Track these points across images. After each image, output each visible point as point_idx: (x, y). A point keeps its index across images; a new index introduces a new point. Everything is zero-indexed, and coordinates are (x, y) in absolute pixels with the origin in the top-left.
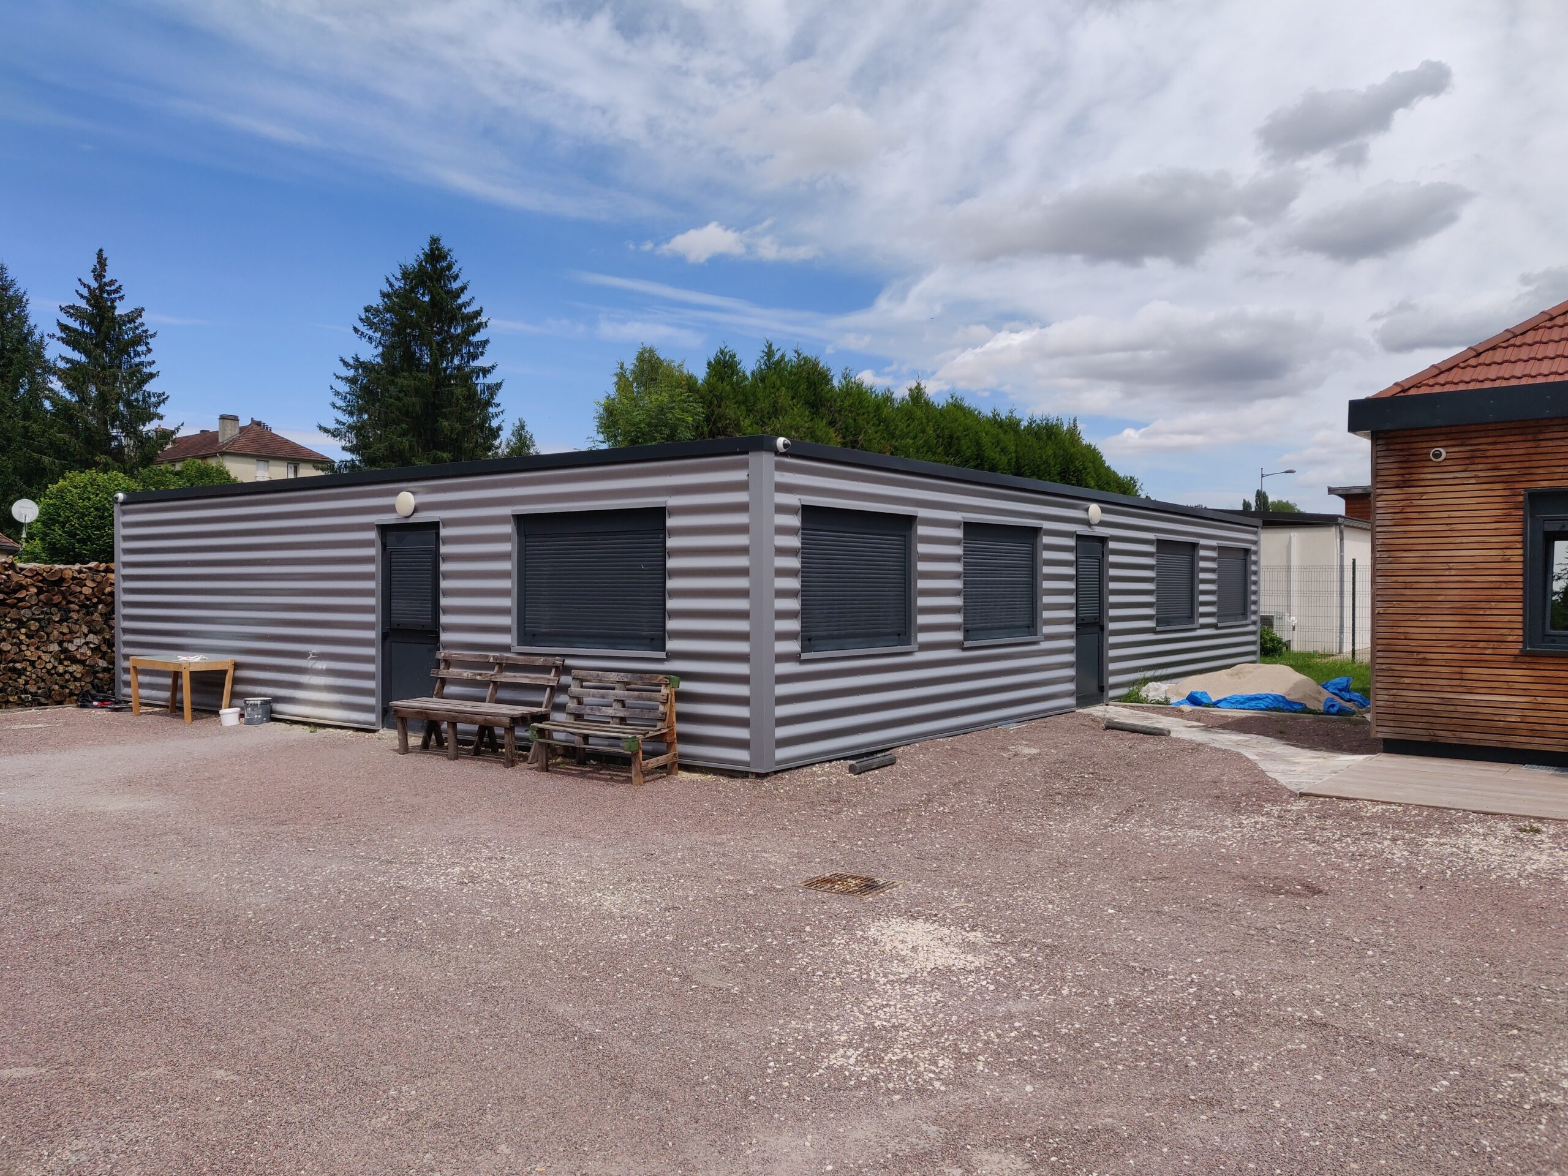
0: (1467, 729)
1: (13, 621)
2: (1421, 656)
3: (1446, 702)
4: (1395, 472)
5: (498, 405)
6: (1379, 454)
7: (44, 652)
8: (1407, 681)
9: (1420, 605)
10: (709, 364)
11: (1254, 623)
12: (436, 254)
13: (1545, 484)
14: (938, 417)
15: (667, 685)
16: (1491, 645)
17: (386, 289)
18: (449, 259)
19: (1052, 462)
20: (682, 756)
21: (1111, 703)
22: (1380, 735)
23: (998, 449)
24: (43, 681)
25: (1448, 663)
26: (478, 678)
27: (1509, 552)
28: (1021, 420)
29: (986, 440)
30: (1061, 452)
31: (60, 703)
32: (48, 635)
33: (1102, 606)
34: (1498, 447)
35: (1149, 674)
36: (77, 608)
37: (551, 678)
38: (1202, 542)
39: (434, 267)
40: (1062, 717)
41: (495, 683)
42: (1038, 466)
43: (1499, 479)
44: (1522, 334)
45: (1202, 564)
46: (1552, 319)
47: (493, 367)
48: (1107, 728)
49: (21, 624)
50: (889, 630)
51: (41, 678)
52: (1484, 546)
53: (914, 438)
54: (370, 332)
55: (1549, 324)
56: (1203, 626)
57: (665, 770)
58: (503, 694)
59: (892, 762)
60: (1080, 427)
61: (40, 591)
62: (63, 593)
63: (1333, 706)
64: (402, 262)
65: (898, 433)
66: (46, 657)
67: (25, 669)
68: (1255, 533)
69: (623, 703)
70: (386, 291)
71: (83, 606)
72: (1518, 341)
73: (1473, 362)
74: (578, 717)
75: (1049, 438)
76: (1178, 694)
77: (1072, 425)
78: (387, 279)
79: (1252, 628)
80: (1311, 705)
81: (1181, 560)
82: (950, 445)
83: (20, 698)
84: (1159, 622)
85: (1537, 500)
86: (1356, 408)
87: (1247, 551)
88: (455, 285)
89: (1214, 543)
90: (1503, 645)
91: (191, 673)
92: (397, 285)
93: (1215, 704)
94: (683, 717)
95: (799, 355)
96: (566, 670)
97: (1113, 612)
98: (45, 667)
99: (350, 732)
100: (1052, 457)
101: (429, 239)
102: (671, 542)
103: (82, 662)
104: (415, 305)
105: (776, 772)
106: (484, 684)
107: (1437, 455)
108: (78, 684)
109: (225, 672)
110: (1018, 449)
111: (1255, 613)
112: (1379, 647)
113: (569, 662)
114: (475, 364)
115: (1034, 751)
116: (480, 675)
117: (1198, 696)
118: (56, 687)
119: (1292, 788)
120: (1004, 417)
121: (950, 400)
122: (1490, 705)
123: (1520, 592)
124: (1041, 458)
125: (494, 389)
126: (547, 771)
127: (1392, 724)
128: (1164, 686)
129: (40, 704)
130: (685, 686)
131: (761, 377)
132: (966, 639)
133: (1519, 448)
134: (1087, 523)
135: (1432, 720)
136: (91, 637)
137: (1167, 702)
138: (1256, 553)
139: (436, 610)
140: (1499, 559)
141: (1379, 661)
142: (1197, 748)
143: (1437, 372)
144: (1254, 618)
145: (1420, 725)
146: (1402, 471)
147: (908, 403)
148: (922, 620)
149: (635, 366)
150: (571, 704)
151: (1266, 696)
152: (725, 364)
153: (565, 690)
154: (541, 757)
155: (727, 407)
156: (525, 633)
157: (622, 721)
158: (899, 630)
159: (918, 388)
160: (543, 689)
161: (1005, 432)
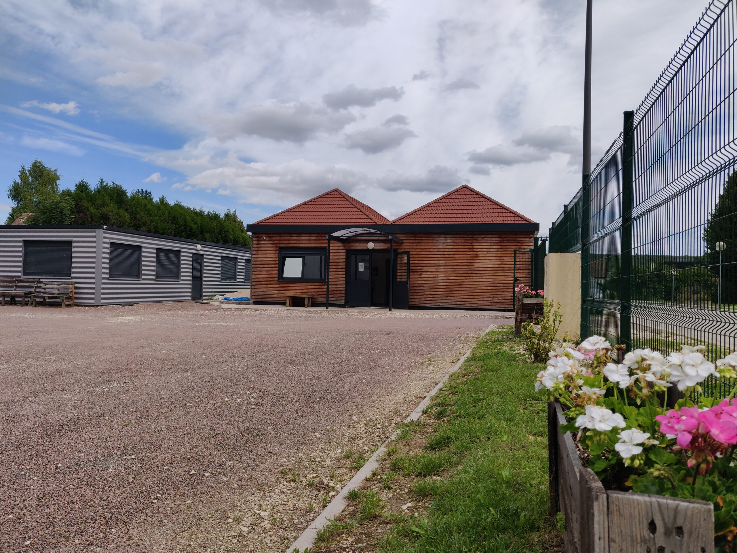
0: (268, 298)
3: (264, 292)
6: (253, 237)
9: (260, 271)
10: (76, 185)
13: (282, 246)
14: (170, 209)
15: (72, 285)
16: (272, 280)
20: (75, 302)
21: (203, 300)
23: (194, 223)
25: (265, 284)
27: (276, 260)
28: (204, 212)
29: (188, 218)
33: (201, 273)
34: (275, 237)
35: (216, 293)
37: (36, 284)
38: (239, 257)
40: (186, 302)
41: (16, 286)
43: (274, 244)
45: (239, 264)
50: (134, 274)
52: (271, 258)
53: (160, 217)
55: (290, 211)
56: (238, 282)
57: (70, 306)
58: (17, 289)
59: (133, 305)
65: (153, 215)
69: (59, 289)
72: (282, 214)
73: (273, 218)
74: (44, 293)
75: (216, 219)
76: (222, 298)
81: (232, 262)
82: (174, 220)
84: (222, 279)
85: (281, 249)
89: (243, 258)
90: (274, 280)
93: (230, 300)
94: (76, 293)
95: (114, 183)
96: (41, 282)
97: (205, 275)
102: (74, 250)
105: (101, 305)
106: (12, 287)
107: (264, 238)
110: (202, 223)
112: (252, 281)
113: (41, 280)
115: (171, 305)
116: (11, 284)
117: (227, 298)
119: (222, 308)
121: (176, 203)
122: (272, 293)
123: (279, 269)
124: (211, 226)
126: (36, 307)
127: (254, 298)
128: (220, 296)
130: (77, 285)
131: (98, 191)
132: (156, 278)
133: (279, 238)
134: (197, 250)
135: (262, 296)
137: (218, 300)
140: (274, 261)
141: (252, 284)
142: (212, 305)
143: (266, 220)
145: (260, 298)
146: (257, 241)
147: (158, 203)
148: (143, 272)
149: (31, 168)
150: (42, 290)
151: (244, 298)
152: (83, 186)
153: (40, 287)
154: (34, 304)
155: (84, 202)
156: (26, 272)
157: (58, 294)
158: (137, 274)
159: (163, 198)
160: (32, 287)
161: (197, 216)
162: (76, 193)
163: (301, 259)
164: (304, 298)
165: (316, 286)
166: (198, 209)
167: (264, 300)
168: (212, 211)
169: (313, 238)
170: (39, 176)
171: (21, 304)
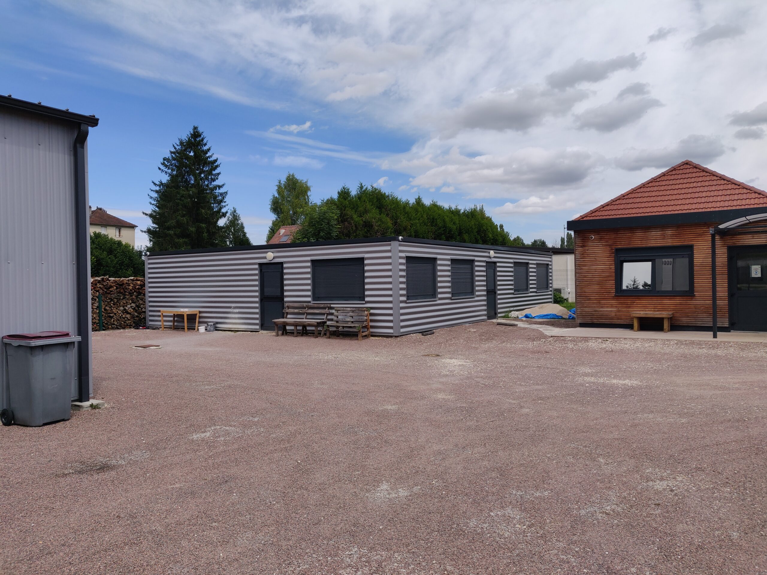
0: (601, 318)
1: (109, 299)
2: (589, 298)
3: (596, 311)
4: (580, 243)
5: (225, 202)
6: (576, 237)
7: (119, 310)
8: (585, 305)
9: (588, 282)
10: (339, 193)
11: (551, 291)
12: (196, 134)
13: (620, 246)
14: (428, 211)
15: (367, 311)
16: (607, 293)
17: (173, 150)
18: (202, 136)
19: (474, 227)
20: (372, 332)
21: (499, 318)
22: (578, 322)
23: (452, 223)
24: (119, 320)
25: (596, 299)
26: (301, 312)
27: (611, 266)
28: (461, 210)
29: (447, 219)
30: (477, 223)
31: (124, 328)
32: (120, 304)
33: (495, 285)
34: (607, 235)
35: (512, 309)
36: (128, 294)
37: (327, 311)
38: (530, 262)
39: (195, 140)
40: (483, 322)
41: (306, 313)
42: (468, 229)
43: (608, 245)
44: (616, 201)
45: (531, 270)
46: (624, 196)
47: (223, 185)
48: (498, 324)
49: (112, 300)
50: (430, 294)
51: (118, 319)
52: (604, 264)
53: (419, 220)
54: (166, 170)
55: (623, 198)
56: (531, 292)
57: (366, 336)
58: (309, 317)
59: (433, 333)
60: (485, 209)
61: (117, 288)
62: (123, 288)
63: (571, 316)
64: (180, 138)
65: (412, 218)
66: (119, 312)
67: (113, 316)
68: (551, 258)
69: (352, 317)
70: (173, 151)
71: (130, 293)
72: (614, 203)
73: (602, 209)
74: (337, 322)
75: (472, 217)
76: (522, 315)
77: (481, 208)
78: (173, 145)
79: (550, 293)
80: (564, 317)
81: (523, 269)
82: (433, 222)
83: (112, 326)
84: (515, 291)
85: (618, 251)
86: (569, 223)
87: (548, 265)
88: (205, 148)
89: (535, 262)
90: (610, 294)
91: (187, 315)
92: (177, 147)
93: (534, 318)
94: (372, 321)
95: (373, 187)
96: (332, 308)
97: (499, 287)
98: (119, 316)
99: (249, 332)
100: (474, 225)
101: (192, 127)
102: (366, 268)
103: (130, 314)
104: (188, 158)
105: (401, 336)
106: (303, 314)
107: (592, 238)
108: (129, 321)
109: (197, 314)
110: (460, 222)
111: (551, 287)
112: (577, 295)
113: (332, 306)
114: (215, 183)
115: (475, 330)
116: (301, 311)
117: (528, 315)
118: (123, 323)
119: (549, 335)
120: (454, 209)
121: (432, 203)
122: (607, 311)
123: (614, 278)
124: (469, 226)
125: (225, 194)
126: (330, 338)
127: (581, 318)
128: (517, 313)
129: (118, 329)
130: (372, 311)
131: (359, 197)
132: (452, 296)
133: (613, 236)
134: (490, 257)
135: (592, 316)
136: (133, 305)
137: (518, 317)
138: (551, 265)
139: (282, 291)
140: (609, 268)
141: (578, 299)
142: (525, 329)
143: (592, 212)
144: (551, 289)
145: (589, 318)
146: (582, 242)
147: (415, 205)
148: (439, 290)
149: (285, 182)
150: (335, 318)
151: (550, 314)
152: (345, 193)
153: (332, 314)
154: (328, 334)
155: (347, 210)
156: (315, 297)
157: (352, 322)
158: (433, 294)
159: (419, 198)
160: (324, 314)
161: (454, 215)
162: (338, 200)
163: (649, 264)
164: (662, 319)
165: (677, 301)
166: (453, 208)
167: (595, 321)
168: (468, 209)
169: (669, 232)
170: (293, 189)
171: (314, 333)
